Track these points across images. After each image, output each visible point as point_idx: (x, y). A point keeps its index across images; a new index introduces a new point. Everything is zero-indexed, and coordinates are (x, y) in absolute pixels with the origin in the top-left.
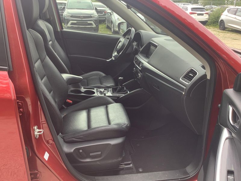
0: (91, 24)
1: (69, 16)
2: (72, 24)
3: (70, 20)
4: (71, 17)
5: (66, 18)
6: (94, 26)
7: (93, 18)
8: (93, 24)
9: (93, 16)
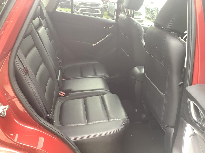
0: (98, 12)
1: (79, 3)
2: (81, 11)
3: (80, 7)
4: (82, 4)
5: (76, 5)
6: (100, 13)
7: (99, 6)
8: (100, 11)
9: (100, 5)
